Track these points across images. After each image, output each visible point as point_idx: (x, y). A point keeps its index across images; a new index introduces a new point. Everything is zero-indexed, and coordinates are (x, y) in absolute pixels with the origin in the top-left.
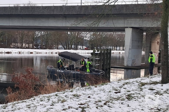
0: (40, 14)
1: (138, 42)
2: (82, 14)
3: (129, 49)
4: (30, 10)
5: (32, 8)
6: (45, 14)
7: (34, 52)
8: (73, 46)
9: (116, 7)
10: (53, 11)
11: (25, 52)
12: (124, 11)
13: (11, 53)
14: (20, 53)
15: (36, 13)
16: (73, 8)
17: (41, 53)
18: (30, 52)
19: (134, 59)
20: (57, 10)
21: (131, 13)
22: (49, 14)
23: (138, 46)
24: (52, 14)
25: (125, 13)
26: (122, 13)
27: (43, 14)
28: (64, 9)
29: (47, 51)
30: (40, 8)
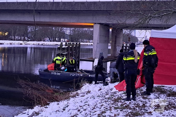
0: (15, 9)
1: (105, 37)
2: (54, 10)
3: (97, 43)
4: (6, 5)
5: (8, 4)
6: (20, 9)
7: (23, 44)
8: (57, 39)
9: (85, 4)
10: (27, 6)
11: (15, 43)
12: (93, 8)
13: (4, 44)
14: (11, 44)
15: (11, 8)
16: (45, 4)
17: (29, 44)
18: (20, 43)
19: (102, 52)
20: (31, 6)
21: (99, 10)
22: (23, 9)
23: (105, 41)
24: (26, 9)
25: (93, 10)
26: (91, 10)
27: (18, 9)
28: (37, 5)
29: (35, 42)
30: (15, 3)
